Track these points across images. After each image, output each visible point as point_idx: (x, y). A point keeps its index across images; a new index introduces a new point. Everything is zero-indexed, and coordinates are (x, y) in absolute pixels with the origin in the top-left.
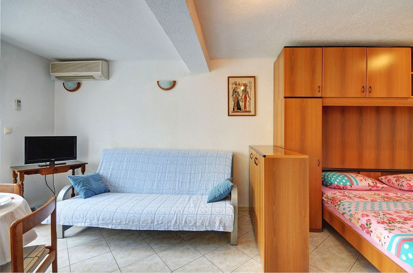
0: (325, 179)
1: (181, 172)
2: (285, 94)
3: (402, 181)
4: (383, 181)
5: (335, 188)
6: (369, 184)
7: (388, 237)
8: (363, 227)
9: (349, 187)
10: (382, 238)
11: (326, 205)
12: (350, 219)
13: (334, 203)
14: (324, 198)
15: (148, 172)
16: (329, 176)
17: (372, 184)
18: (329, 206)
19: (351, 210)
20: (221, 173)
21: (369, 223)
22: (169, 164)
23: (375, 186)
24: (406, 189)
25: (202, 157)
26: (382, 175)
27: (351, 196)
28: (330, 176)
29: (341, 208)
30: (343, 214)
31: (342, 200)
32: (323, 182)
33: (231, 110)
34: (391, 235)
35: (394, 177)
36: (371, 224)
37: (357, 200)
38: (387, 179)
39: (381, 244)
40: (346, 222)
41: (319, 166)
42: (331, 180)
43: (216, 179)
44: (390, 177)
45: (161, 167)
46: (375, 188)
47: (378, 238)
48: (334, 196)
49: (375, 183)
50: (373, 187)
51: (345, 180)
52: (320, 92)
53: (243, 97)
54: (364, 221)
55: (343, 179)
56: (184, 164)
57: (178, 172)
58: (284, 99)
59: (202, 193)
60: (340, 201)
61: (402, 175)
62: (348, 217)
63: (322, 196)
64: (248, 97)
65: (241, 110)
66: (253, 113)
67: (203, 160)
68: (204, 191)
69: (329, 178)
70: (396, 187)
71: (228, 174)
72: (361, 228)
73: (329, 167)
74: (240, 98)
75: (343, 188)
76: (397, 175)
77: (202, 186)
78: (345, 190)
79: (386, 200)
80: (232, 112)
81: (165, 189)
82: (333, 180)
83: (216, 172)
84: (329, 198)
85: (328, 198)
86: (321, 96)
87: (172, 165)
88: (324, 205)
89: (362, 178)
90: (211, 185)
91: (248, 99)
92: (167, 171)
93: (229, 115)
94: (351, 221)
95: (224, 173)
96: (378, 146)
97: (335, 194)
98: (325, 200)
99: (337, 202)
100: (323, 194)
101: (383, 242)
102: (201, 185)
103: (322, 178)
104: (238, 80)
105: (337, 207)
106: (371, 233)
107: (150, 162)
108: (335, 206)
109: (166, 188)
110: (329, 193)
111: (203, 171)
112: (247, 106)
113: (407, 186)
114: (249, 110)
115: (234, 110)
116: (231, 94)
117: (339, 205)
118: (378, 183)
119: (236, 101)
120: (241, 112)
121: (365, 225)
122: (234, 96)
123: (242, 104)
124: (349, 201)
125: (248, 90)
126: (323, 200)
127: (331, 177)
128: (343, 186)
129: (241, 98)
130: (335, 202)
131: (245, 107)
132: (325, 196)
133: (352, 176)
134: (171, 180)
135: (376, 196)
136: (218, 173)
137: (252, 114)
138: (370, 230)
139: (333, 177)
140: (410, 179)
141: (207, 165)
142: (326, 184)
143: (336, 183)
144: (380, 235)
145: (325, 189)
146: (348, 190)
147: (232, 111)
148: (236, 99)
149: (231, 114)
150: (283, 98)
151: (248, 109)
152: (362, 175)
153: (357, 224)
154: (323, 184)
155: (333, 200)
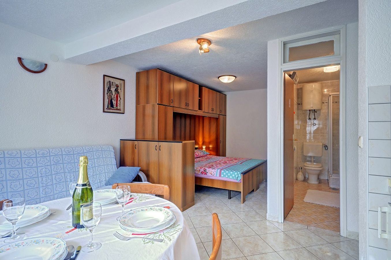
1: (71, 171)
7: (215, 171)
15: (25, 179)
20: (109, 165)
21: (205, 170)
22: (53, 165)
25: (89, 153)
33: (106, 107)
43: (106, 171)
45: (44, 170)
53: (115, 96)
54: (202, 170)
56: (72, 162)
57: (67, 171)
59: (97, 186)
64: (119, 97)
65: (114, 108)
67: (91, 156)
68: (99, 184)
71: (114, 165)
72: (201, 174)
74: (113, 96)
77: (96, 180)
80: (107, 109)
81: (57, 194)
83: (105, 165)
86: (172, 106)
87: (58, 165)
90: (103, 177)
91: (119, 99)
92: (53, 173)
93: (104, 112)
95: (112, 165)
102: (94, 180)
104: (112, 80)
106: (207, 173)
107: (24, 166)
109: (58, 192)
111: (93, 166)
112: (118, 105)
115: (108, 107)
116: (106, 92)
119: (110, 99)
122: (109, 94)
123: (114, 102)
125: (119, 91)
131: (117, 106)
134: (61, 182)
136: (107, 165)
137: (121, 112)
141: (96, 160)
144: (211, 172)
148: (110, 97)
149: (106, 110)
150: (156, 104)
151: (118, 107)
153: (199, 173)
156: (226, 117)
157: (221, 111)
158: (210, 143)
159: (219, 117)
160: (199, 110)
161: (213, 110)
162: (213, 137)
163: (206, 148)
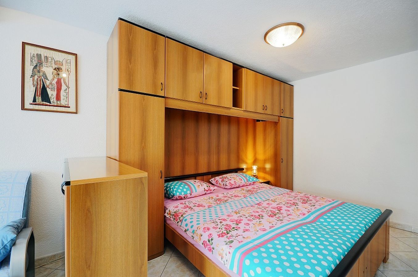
0: (167, 191)
2: (120, 85)
3: (226, 181)
4: (213, 182)
5: (177, 199)
6: (204, 189)
7: (229, 253)
8: (205, 244)
9: (189, 196)
10: (224, 255)
11: (168, 222)
12: (192, 236)
13: (177, 219)
14: (166, 214)
16: (171, 187)
17: (207, 189)
18: (172, 223)
19: (193, 225)
21: (211, 240)
23: (209, 189)
24: (229, 188)
26: (212, 177)
27: (192, 205)
28: (173, 186)
29: (184, 223)
30: (186, 231)
31: (183, 214)
32: (165, 194)
33: (29, 100)
34: (232, 250)
35: (220, 178)
36: (213, 240)
37: (197, 209)
38: (216, 180)
39: (223, 262)
40: (188, 240)
41: (161, 178)
42: (173, 191)
44: (218, 178)
46: (209, 192)
47: (220, 255)
48: (176, 210)
49: (209, 187)
50: (207, 191)
51: (186, 188)
52: (163, 91)
53: (54, 82)
54: (206, 237)
55: (184, 187)
58: (118, 92)
60: (182, 216)
61: (225, 176)
62: (191, 234)
63: (165, 212)
64: (63, 84)
65: (50, 103)
66: (73, 109)
69: (172, 190)
70: (221, 186)
71: (16, 211)
72: (203, 246)
73: (171, 176)
74: (48, 82)
75: (184, 197)
76: (222, 176)
78: (186, 199)
79: (219, 202)
80: (30, 104)
82: (175, 191)
84: (172, 213)
85: (170, 214)
86: (163, 96)
88: (166, 222)
89: (199, 184)
91: (64, 87)
93: (23, 108)
94: (193, 239)
96: (209, 152)
97: (177, 207)
98: (167, 216)
99: (180, 218)
100: (165, 209)
101: (224, 259)
103: (165, 190)
104: (45, 53)
105: (180, 223)
106: (213, 250)
108: (178, 223)
110: (172, 207)
112: (62, 97)
113: (229, 185)
114: (67, 103)
115: (34, 100)
116: (28, 73)
117: (181, 221)
118: (211, 186)
120: (50, 106)
121: (208, 242)
122: (36, 77)
123: (52, 93)
124: (190, 213)
126: (165, 216)
127: (173, 188)
128: (184, 196)
129: (51, 83)
130: (177, 217)
131: (58, 98)
132: (167, 211)
133: (191, 182)
135: (211, 201)
137: (69, 111)
138: (212, 246)
139: (175, 188)
140: (230, 178)
142: (168, 196)
143: (178, 194)
144: (221, 252)
145: (167, 202)
146: (189, 198)
147: (32, 102)
148: (39, 83)
149: (27, 106)
150: (118, 90)
151: (63, 102)
152: (199, 181)
153: (200, 241)
154: (165, 196)
155: (176, 215)
156: (293, 120)
157: (282, 111)
158: (265, 161)
159: (279, 120)
160: (233, 107)
161: (265, 108)
162: (270, 152)
163: (259, 170)
